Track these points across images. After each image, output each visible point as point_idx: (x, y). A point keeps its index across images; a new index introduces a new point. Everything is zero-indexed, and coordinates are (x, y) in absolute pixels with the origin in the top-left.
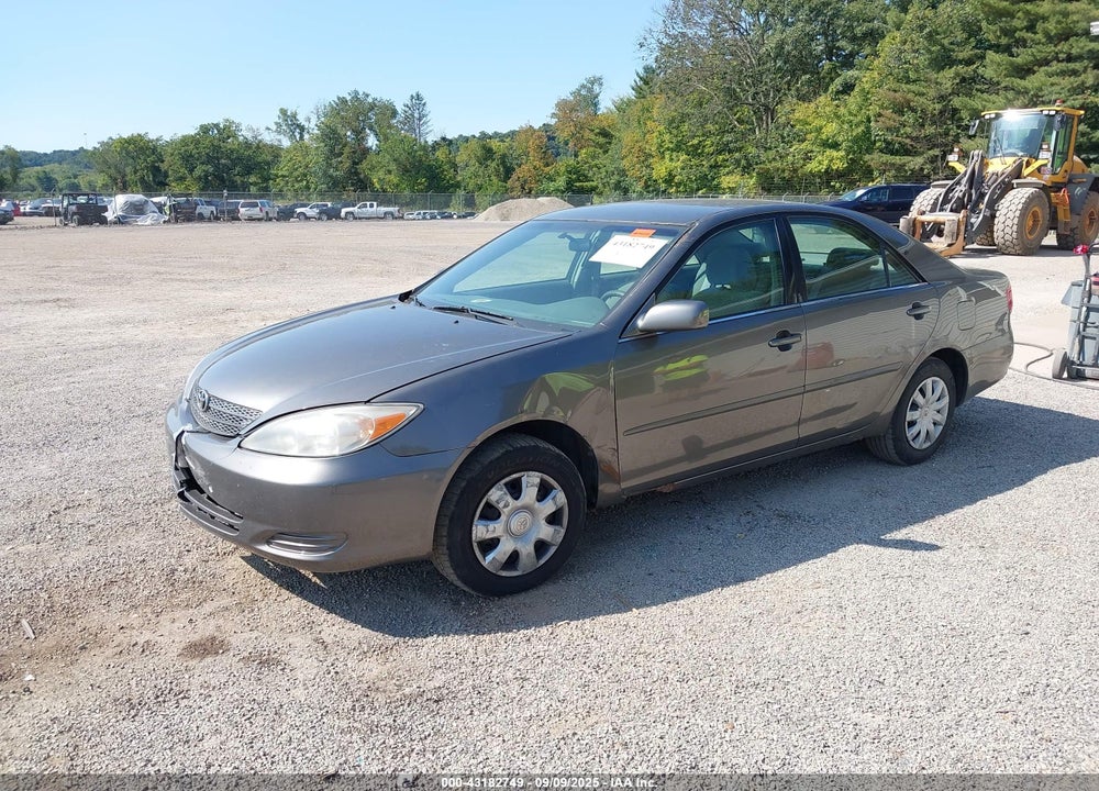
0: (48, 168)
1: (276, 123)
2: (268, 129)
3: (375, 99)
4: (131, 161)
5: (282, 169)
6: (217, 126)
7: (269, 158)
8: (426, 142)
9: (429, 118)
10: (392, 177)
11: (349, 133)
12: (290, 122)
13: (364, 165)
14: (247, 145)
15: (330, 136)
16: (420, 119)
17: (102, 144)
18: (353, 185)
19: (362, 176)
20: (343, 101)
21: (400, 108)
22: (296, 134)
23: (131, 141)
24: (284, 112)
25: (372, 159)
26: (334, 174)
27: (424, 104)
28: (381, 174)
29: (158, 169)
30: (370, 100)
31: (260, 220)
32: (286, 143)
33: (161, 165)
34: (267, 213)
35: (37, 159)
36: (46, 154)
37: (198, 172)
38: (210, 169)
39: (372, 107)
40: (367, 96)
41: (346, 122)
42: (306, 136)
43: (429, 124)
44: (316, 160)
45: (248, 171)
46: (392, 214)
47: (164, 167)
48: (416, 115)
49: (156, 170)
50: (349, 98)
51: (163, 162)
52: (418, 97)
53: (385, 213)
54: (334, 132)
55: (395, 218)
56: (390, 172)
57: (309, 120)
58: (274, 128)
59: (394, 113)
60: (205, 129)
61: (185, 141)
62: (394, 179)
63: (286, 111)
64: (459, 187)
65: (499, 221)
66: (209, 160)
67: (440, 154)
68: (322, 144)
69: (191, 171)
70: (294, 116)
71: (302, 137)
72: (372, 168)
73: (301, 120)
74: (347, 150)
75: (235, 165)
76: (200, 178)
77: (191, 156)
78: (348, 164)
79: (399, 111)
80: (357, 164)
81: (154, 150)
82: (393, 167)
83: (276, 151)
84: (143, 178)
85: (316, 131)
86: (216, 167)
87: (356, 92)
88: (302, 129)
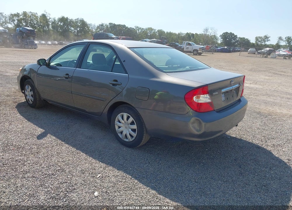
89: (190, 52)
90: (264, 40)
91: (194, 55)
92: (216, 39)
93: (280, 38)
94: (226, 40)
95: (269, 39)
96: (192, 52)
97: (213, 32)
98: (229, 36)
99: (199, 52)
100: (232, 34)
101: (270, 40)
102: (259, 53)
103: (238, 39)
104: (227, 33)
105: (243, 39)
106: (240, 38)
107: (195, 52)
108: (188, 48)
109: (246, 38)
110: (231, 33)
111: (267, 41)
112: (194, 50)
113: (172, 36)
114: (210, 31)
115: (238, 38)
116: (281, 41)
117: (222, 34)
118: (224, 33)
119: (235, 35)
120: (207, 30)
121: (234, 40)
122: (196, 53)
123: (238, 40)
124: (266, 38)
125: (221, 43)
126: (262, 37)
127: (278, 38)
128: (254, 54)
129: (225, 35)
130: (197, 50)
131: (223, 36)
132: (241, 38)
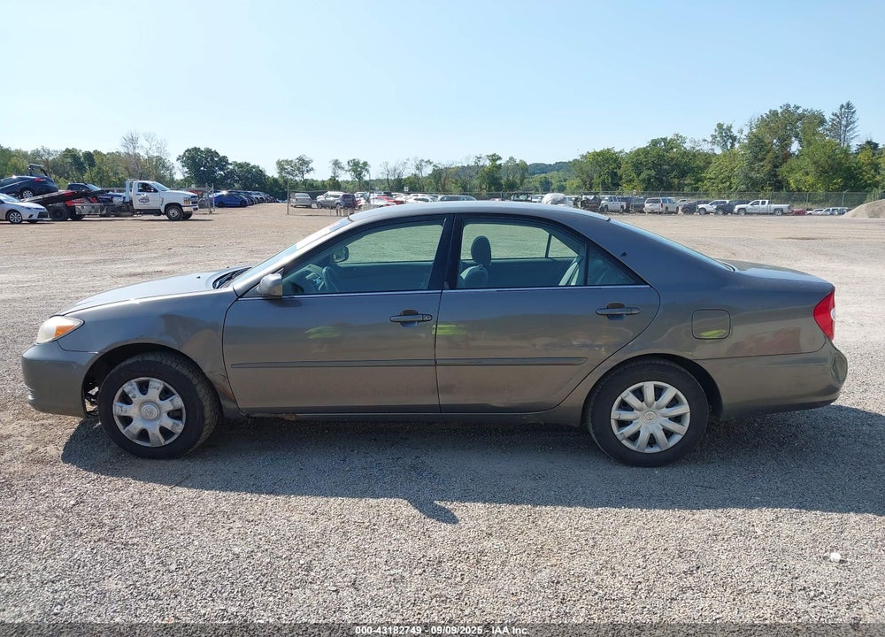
0: (549, 175)
1: (712, 136)
2: (705, 140)
3: (804, 110)
4: (598, 168)
5: (711, 173)
6: (664, 140)
7: (702, 164)
8: (848, 146)
9: (856, 124)
10: (808, 178)
11: (775, 141)
12: (725, 134)
13: (784, 168)
14: (686, 153)
15: (757, 145)
16: (846, 126)
17: (583, 156)
18: (770, 185)
19: (780, 178)
20: (775, 113)
21: (828, 116)
22: (728, 143)
23: (601, 154)
24: (720, 126)
25: (792, 162)
26: (754, 177)
27: (854, 112)
28: (798, 176)
29: (615, 174)
30: (800, 111)
31: (660, 213)
32: (718, 151)
33: (618, 171)
34: (667, 208)
35: (542, 168)
36: (550, 165)
37: (643, 176)
38: (653, 173)
39: (802, 117)
40: (798, 108)
41: (774, 132)
42: (737, 145)
43: (855, 130)
44: (741, 165)
45: (683, 174)
46: (782, 210)
47: (619, 172)
48: (844, 122)
49: (614, 175)
50: (780, 111)
51: (620, 168)
52: (849, 106)
53: (776, 209)
54: (760, 140)
55: (783, 214)
56: (807, 174)
57: (741, 132)
58: (710, 139)
59: (822, 122)
60: (655, 143)
61: (638, 153)
62: (810, 179)
63: (722, 125)
64: (877, 187)
65: (867, 218)
66: (655, 166)
67: (862, 158)
68: (749, 151)
69: (639, 175)
70: (729, 129)
71: (733, 145)
72: (792, 170)
73: (735, 132)
74: (770, 155)
75: (673, 170)
76: (644, 180)
77: (641, 163)
78: (768, 167)
79: (827, 118)
80: (778, 167)
81: (616, 160)
82: (811, 168)
83: (708, 159)
84: (604, 181)
85: (746, 141)
86: (659, 172)
87: (788, 106)
88: (734, 139)
89: (157, 212)
90: (298, 169)
91: (171, 219)
92: (164, 166)
93: (336, 164)
94: (199, 170)
95: (311, 166)
96: (163, 211)
97: (154, 148)
98: (206, 159)
99: (185, 209)
100: (211, 154)
101: (312, 169)
102: (323, 205)
103: (231, 167)
104: (196, 150)
105: (244, 167)
106: (236, 164)
107: (171, 212)
108: (146, 200)
109: (252, 164)
110: (208, 151)
111: (308, 171)
112: (169, 206)
113: (14, 160)
114: (142, 142)
115: (231, 164)
116: (339, 172)
117: (182, 154)
118: (188, 150)
119: (221, 154)
120: (133, 141)
121: (221, 169)
122: (176, 213)
123: (232, 172)
124: (303, 163)
125: (186, 180)
126: (291, 161)
127: (331, 165)
128: (310, 207)
129: (193, 157)
130: (178, 206)
131: (188, 158)
132: (240, 166)
